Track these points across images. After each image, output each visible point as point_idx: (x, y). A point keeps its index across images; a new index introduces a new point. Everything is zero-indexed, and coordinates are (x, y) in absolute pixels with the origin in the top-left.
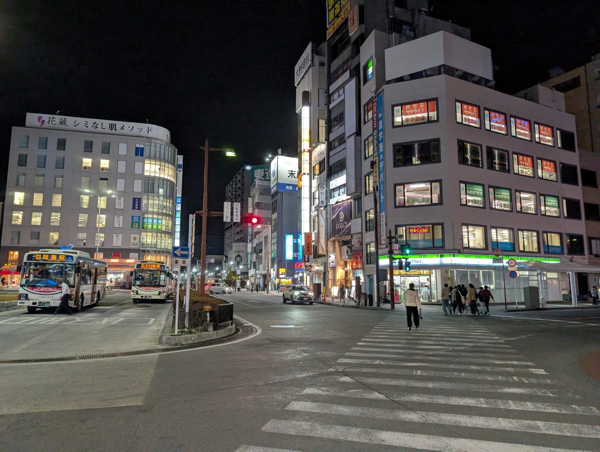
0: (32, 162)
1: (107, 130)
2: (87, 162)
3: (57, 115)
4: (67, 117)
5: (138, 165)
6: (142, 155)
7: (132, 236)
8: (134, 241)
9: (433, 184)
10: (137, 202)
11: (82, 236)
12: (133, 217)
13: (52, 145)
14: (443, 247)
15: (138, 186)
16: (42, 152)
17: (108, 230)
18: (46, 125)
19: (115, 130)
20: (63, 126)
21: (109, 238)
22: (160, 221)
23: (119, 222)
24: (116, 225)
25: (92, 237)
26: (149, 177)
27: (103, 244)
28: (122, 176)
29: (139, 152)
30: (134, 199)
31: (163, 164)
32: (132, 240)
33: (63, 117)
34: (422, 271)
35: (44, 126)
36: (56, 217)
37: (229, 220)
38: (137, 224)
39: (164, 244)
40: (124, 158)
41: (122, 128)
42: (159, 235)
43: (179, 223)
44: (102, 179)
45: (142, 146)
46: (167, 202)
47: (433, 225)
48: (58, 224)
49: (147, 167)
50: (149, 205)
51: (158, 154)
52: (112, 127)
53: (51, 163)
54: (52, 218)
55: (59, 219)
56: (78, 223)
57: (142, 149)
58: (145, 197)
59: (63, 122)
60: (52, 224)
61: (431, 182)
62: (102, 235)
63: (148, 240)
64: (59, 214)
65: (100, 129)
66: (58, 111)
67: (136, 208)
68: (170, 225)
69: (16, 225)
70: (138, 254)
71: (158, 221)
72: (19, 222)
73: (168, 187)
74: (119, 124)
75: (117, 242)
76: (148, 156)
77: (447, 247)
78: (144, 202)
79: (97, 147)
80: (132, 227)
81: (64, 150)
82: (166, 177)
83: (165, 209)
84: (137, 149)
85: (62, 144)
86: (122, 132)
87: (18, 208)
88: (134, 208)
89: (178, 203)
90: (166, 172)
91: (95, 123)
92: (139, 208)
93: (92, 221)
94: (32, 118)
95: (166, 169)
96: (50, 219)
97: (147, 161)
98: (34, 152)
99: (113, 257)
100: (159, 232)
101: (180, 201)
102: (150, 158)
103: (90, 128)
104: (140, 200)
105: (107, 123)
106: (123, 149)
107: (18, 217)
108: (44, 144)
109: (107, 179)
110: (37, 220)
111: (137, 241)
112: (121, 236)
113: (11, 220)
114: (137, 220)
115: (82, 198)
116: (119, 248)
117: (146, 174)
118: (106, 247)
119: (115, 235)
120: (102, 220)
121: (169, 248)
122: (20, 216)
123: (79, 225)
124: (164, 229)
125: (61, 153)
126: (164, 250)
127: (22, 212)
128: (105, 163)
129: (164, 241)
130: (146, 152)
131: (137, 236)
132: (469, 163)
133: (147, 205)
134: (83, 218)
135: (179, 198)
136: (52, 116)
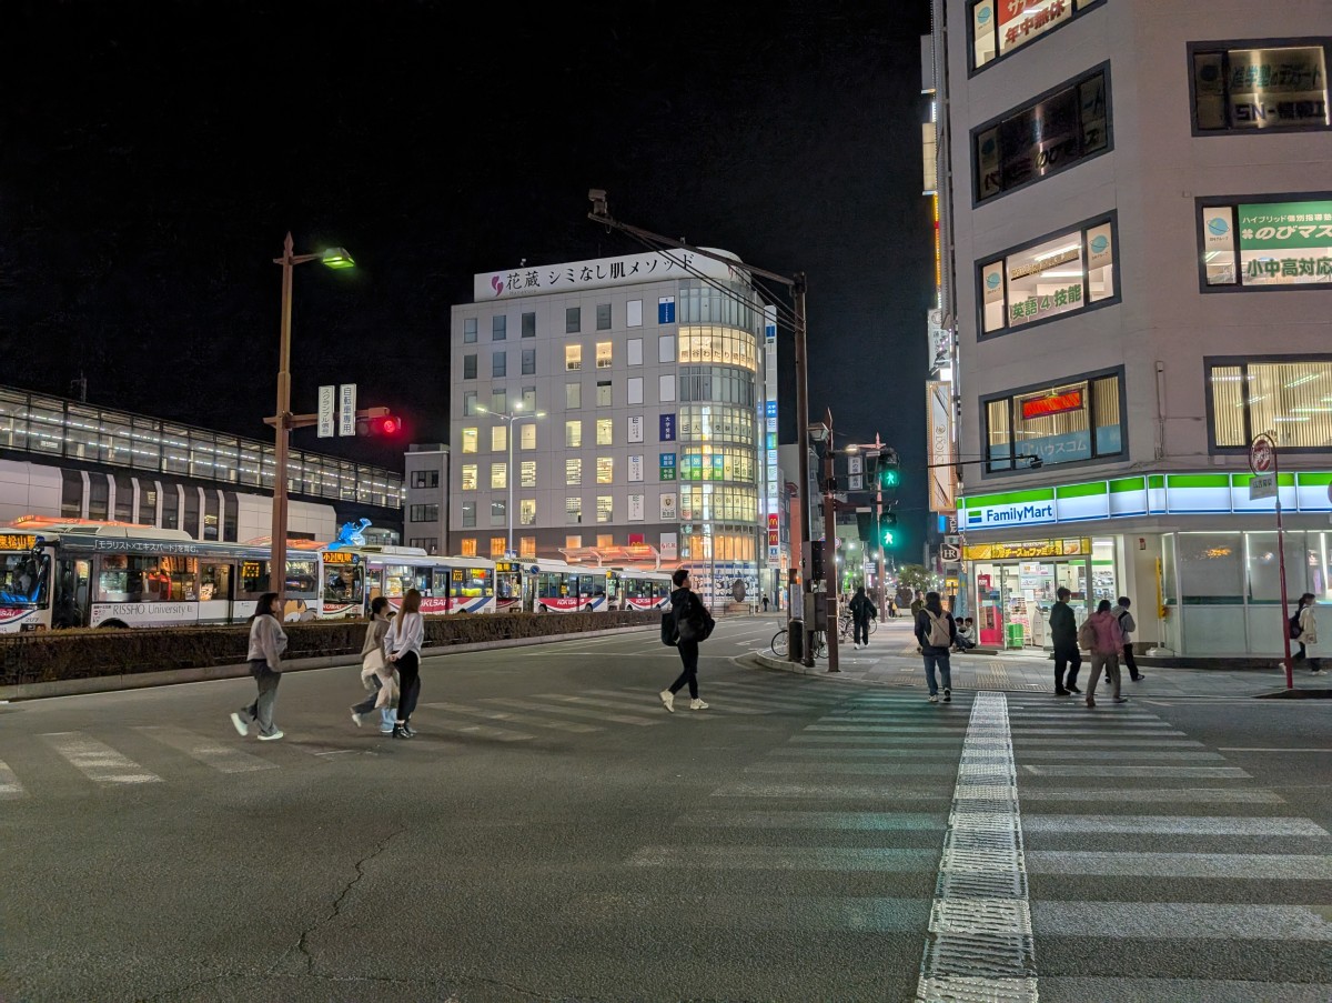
0: (485, 367)
1: (609, 279)
2: (573, 352)
3: (521, 267)
4: (536, 269)
5: (665, 342)
6: (672, 319)
7: (663, 497)
8: (667, 507)
9: (1092, 234)
10: (668, 424)
11: (574, 503)
12: (662, 456)
13: (514, 328)
14: (1123, 454)
15: (668, 389)
16: (500, 346)
17: (620, 487)
18: (506, 292)
19: (623, 276)
20: (533, 288)
21: (621, 505)
22: (718, 461)
23: (636, 470)
24: (632, 478)
25: (591, 505)
26: (689, 366)
27: (611, 516)
28: (638, 371)
29: (667, 314)
30: (663, 417)
31: (717, 331)
32: (663, 506)
33: (531, 270)
34: (1058, 544)
35: (503, 294)
36: (529, 470)
37: (331, 433)
38: (671, 471)
39: (730, 509)
40: (637, 333)
41: (635, 269)
42: (719, 490)
43: (775, 462)
44: (600, 384)
45: (671, 300)
46: (732, 416)
47: (1093, 379)
48: (533, 484)
49: (684, 345)
50: (693, 428)
51: (705, 311)
52: (617, 270)
53: (514, 365)
54: (523, 472)
55: (534, 474)
56: (564, 477)
57: (672, 306)
58: (683, 411)
59: (532, 281)
60: (523, 484)
61: (1085, 227)
62: (609, 499)
63: (695, 504)
64: (534, 463)
65: (595, 281)
66: (524, 260)
67: (668, 436)
68: (745, 467)
69: (470, 491)
70: (675, 534)
71: (713, 463)
72: (473, 484)
73: (735, 382)
74: (628, 261)
75: (636, 513)
76: (684, 318)
77: (1136, 454)
78: (682, 421)
79: (589, 320)
80: (662, 478)
81: (534, 335)
82: (727, 361)
83: (729, 432)
84: (662, 307)
85: (529, 324)
86: (636, 276)
87: (470, 458)
88: (663, 438)
89: (771, 416)
90: (727, 349)
91: (586, 269)
92: (673, 437)
93: (589, 470)
94: (483, 283)
95: (727, 342)
96: (521, 474)
97: (683, 332)
98: (486, 348)
99: (631, 542)
100: (719, 485)
101: (774, 412)
102: (688, 323)
103: (579, 282)
104: (673, 417)
105: (605, 264)
106: (635, 314)
107: (471, 473)
108: (500, 331)
109: (609, 383)
110: (499, 478)
111: (673, 506)
112: (641, 497)
113: (461, 483)
114: (671, 463)
115: (570, 428)
116: (640, 523)
117: (684, 360)
118: (616, 523)
119: (630, 498)
120: (605, 470)
121: (746, 518)
122: (474, 473)
123: (568, 483)
124: (728, 476)
125: (529, 343)
126: (731, 523)
127: (475, 466)
128: (604, 350)
129: (730, 504)
130: (681, 312)
131: (673, 496)
132: (1260, 122)
133: (688, 427)
134: (574, 467)
135: (771, 403)
136: (512, 272)
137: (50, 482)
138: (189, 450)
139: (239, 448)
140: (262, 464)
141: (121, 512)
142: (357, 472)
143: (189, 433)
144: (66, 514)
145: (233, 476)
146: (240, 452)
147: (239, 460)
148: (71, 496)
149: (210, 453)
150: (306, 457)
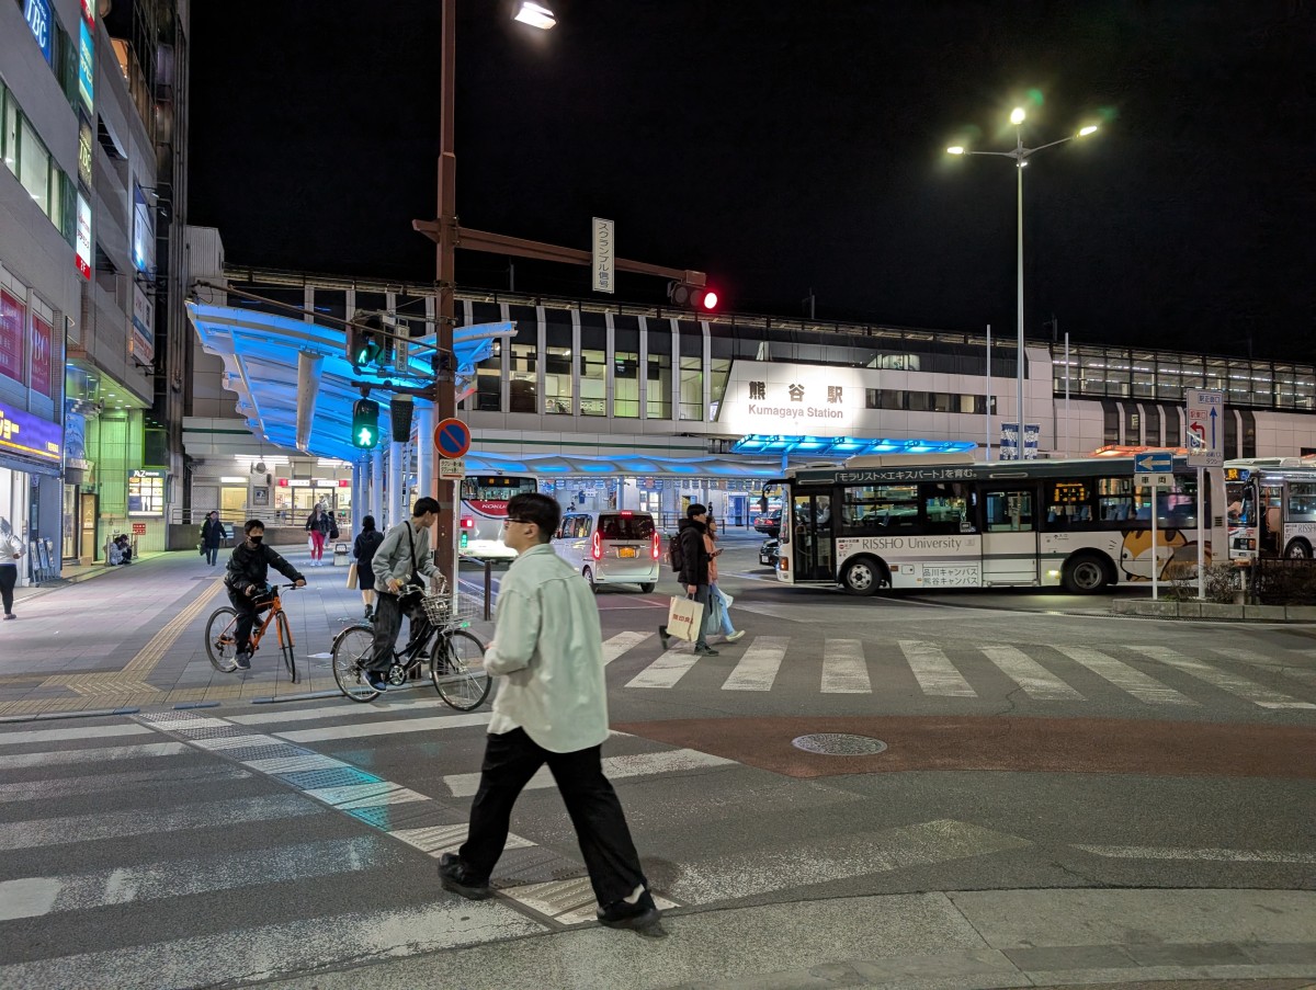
137: (1094, 414)
138: (1079, 368)
139: (1131, 361)
140: (1156, 374)
141: (1152, 438)
142: (1273, 372)
143: (1078, 351)
144: (1107, 442)
145: (1125, 390)
146: (1131, 364)
147: (1132, 372)
148: (1111, 427)
149: (1100, 369)
150: (1208, 362)
